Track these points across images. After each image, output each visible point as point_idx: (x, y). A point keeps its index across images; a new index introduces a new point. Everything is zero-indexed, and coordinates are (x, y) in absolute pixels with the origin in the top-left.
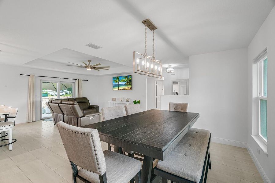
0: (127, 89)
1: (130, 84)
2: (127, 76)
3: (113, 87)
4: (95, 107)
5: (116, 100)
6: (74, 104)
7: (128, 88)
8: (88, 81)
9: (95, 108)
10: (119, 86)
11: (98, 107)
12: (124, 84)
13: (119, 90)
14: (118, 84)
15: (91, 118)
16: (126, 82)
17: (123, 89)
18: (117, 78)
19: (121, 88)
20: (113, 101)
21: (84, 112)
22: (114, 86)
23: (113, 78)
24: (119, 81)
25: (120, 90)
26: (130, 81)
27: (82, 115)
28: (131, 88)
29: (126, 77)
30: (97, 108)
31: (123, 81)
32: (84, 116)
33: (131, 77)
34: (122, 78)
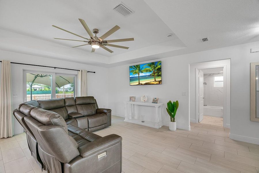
0: (153, 83)
1: (160, 75)
2: (153, 63)
3: (130, 81)
4: (106, 111)
5: (136, 100)
6: (49, 124)
7: (155, 81)
8: (95, 72)
9: (105, 113)
10: (139, 78)
11: (109, 111)
12: (149, 76)
13: (139, 84)
14: (139, 76)
15: (99, 157)
16: (150, 71)
17: (146, 84)
18: (136, 68)
19: (143, 82)
20: (130, 101)
21: (88, 121)
22: (132, 79)
23: (131, 67)
24: (141, 71)
25: (142, 84)
26: (160, 70)
27: (77, 153)
28: (161, 81)
30: (108, 114)
31: (147, 71)
32: (80, 156)
33: (161, 64)
34: (144, 66)
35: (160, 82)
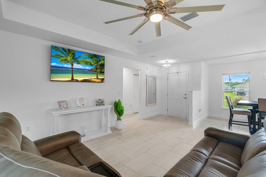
0: (94, 80)
1: (102, 73)
2: (95, 56)
5: (69, 106)
7: (97, 78)
10: (73, 71)
13: (73, 80)
14: (72, 68)
16: (92, 65)
17: (85, 81)
23: (54, 48)
25: (77, 81)
26: (103, 66)
29: (93, 56)
31: (87, 63)
33: (104, 59)
34: (83, 56)
35: (103, 80)
